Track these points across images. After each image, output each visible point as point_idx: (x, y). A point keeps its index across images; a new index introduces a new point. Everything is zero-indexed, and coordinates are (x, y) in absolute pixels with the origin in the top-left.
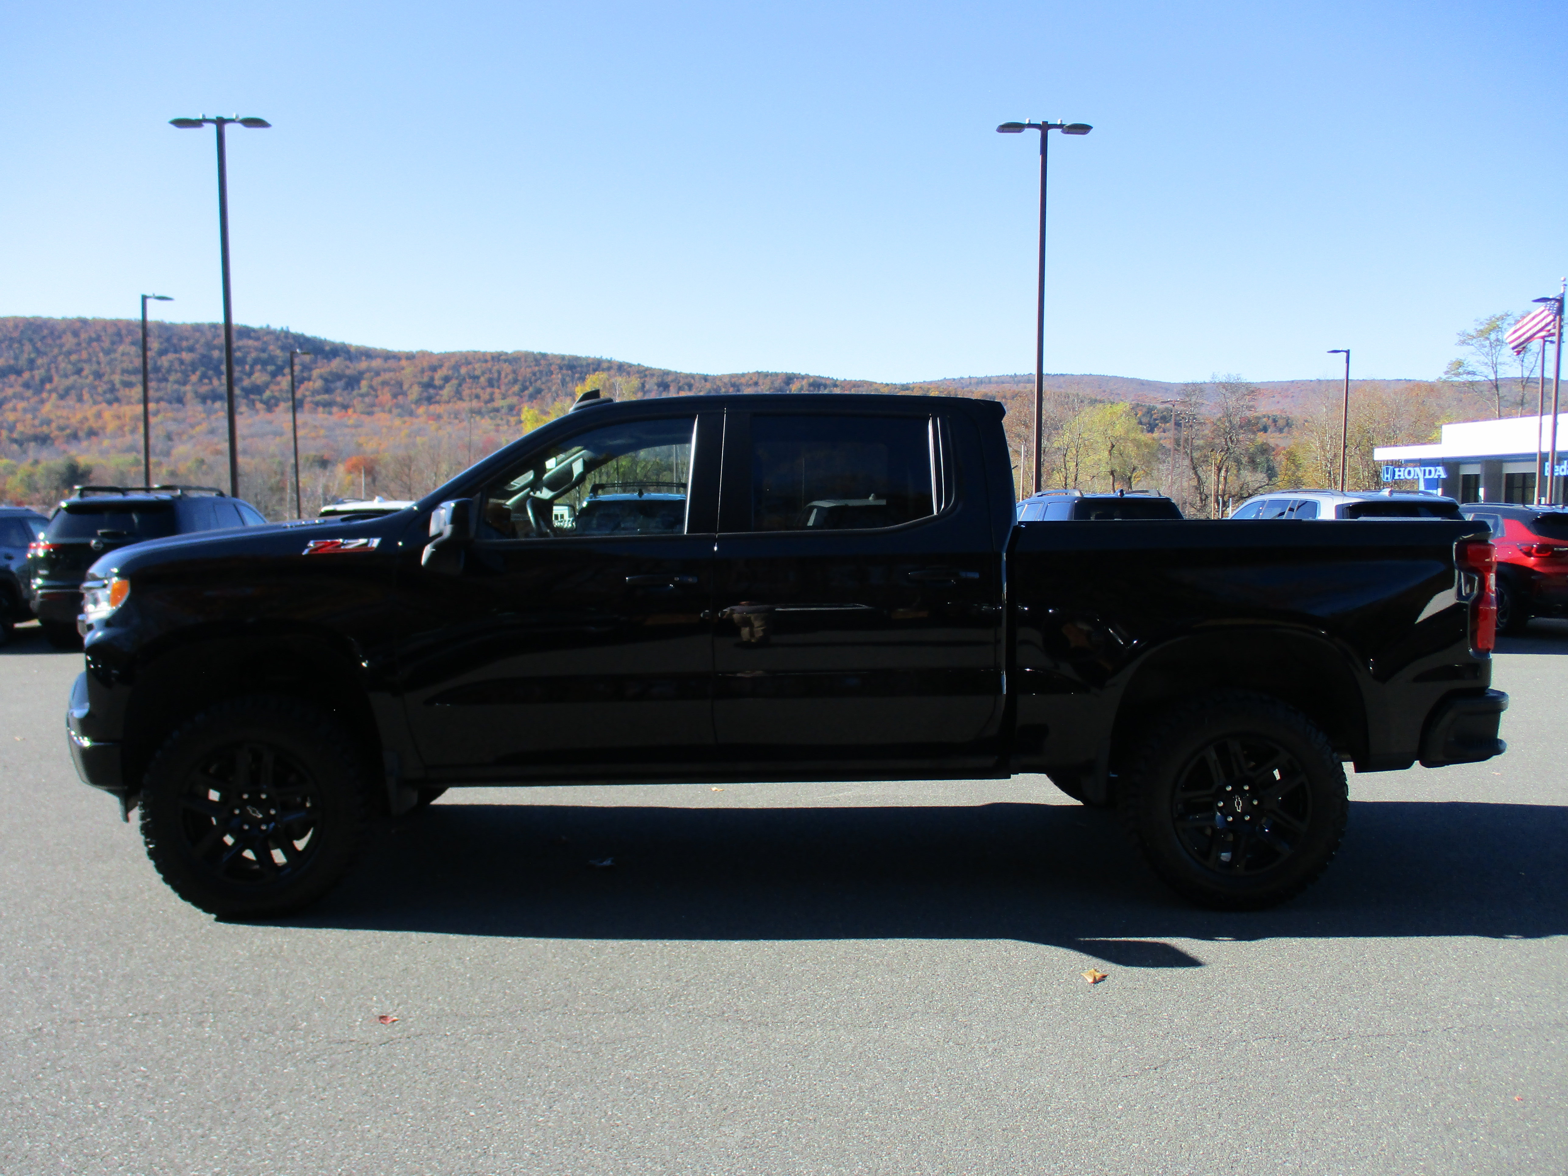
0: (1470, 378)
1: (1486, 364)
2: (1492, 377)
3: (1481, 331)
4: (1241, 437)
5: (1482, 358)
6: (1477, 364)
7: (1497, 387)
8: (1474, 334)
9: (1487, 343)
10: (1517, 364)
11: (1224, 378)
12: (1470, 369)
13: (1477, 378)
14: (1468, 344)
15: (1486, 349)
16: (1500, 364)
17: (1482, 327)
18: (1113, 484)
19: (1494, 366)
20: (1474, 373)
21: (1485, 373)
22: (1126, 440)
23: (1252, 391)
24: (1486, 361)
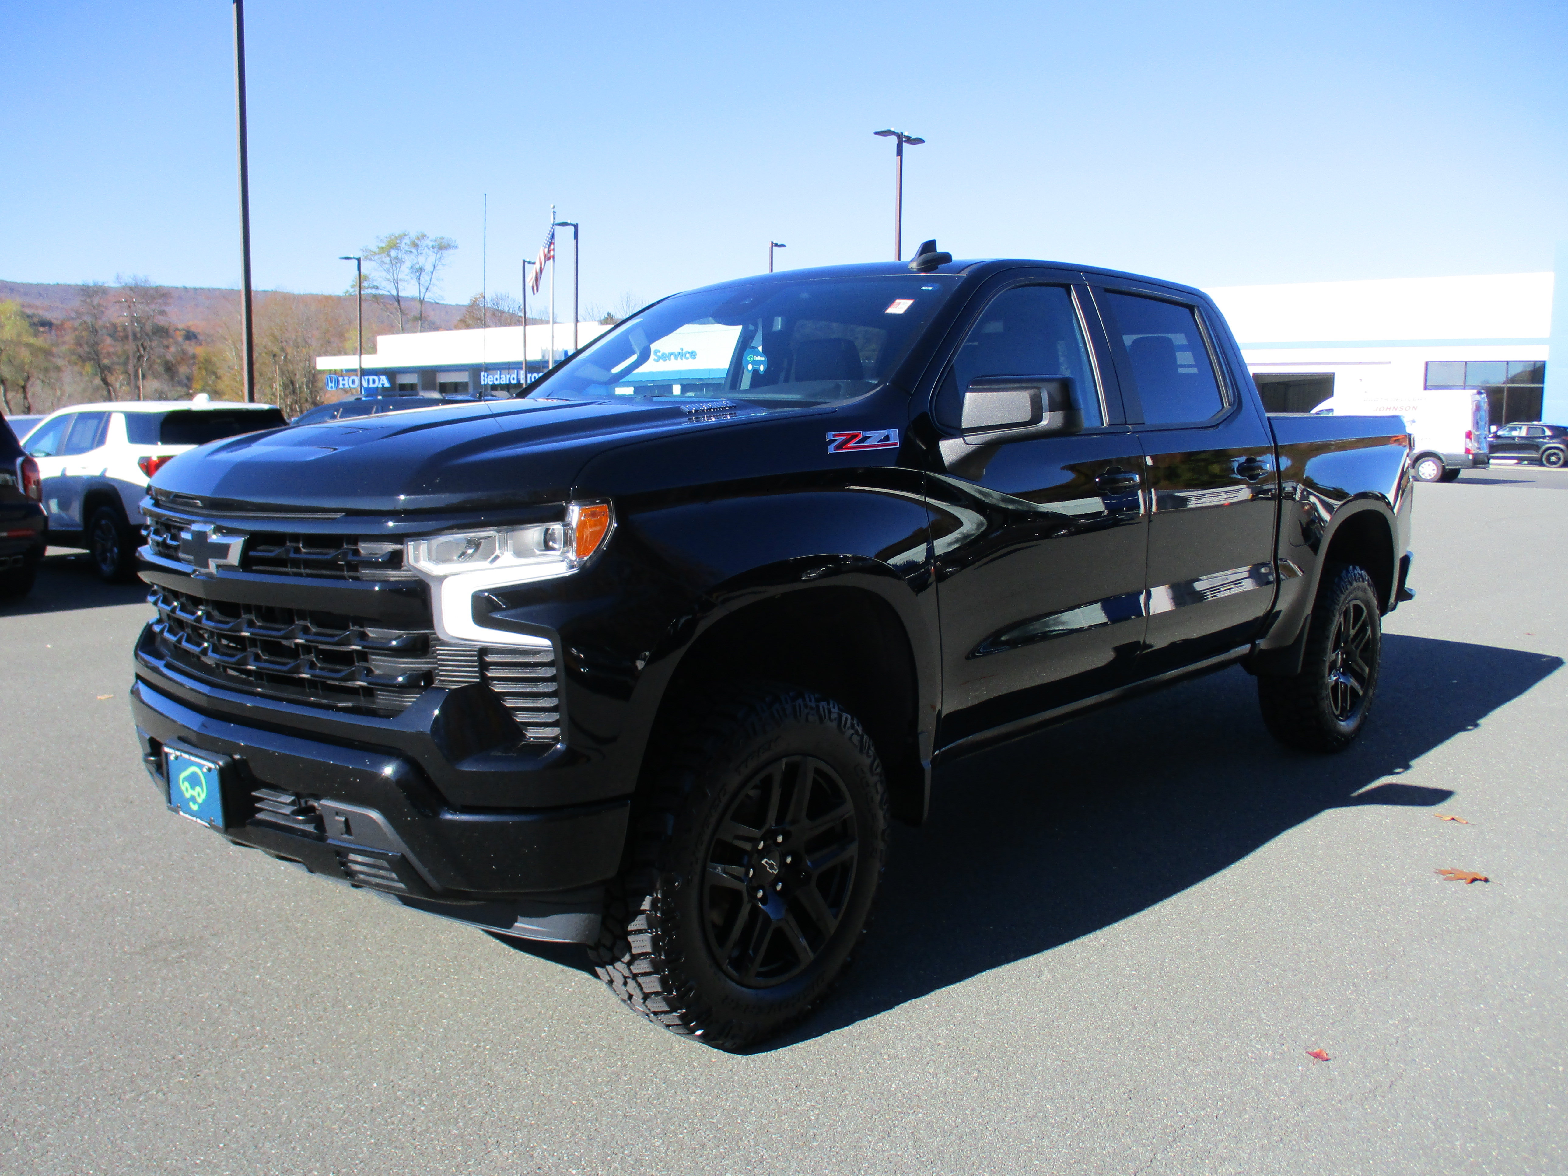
0: (374, 291)
1: (388, 280)
2: (394, 293)
3: (382, 248)
4: (154, 344)
5: (384, 274)
6: (380, 279)
7: (399, 302)
8: (377, 250)
9: (387, 260)
10: (414, 282)
11: (130, 280)
12: (375, 284)
13: (381, 292)
14: (371, 260)
15: (387, 266)
16: (400, 280)
17: (383, 245)
18: (5, 395)
19: (396, 282)
20: (377, 288)
21: (387, 289)
22: (19, 343)
23: (162, 295)
24: (388, 277)
